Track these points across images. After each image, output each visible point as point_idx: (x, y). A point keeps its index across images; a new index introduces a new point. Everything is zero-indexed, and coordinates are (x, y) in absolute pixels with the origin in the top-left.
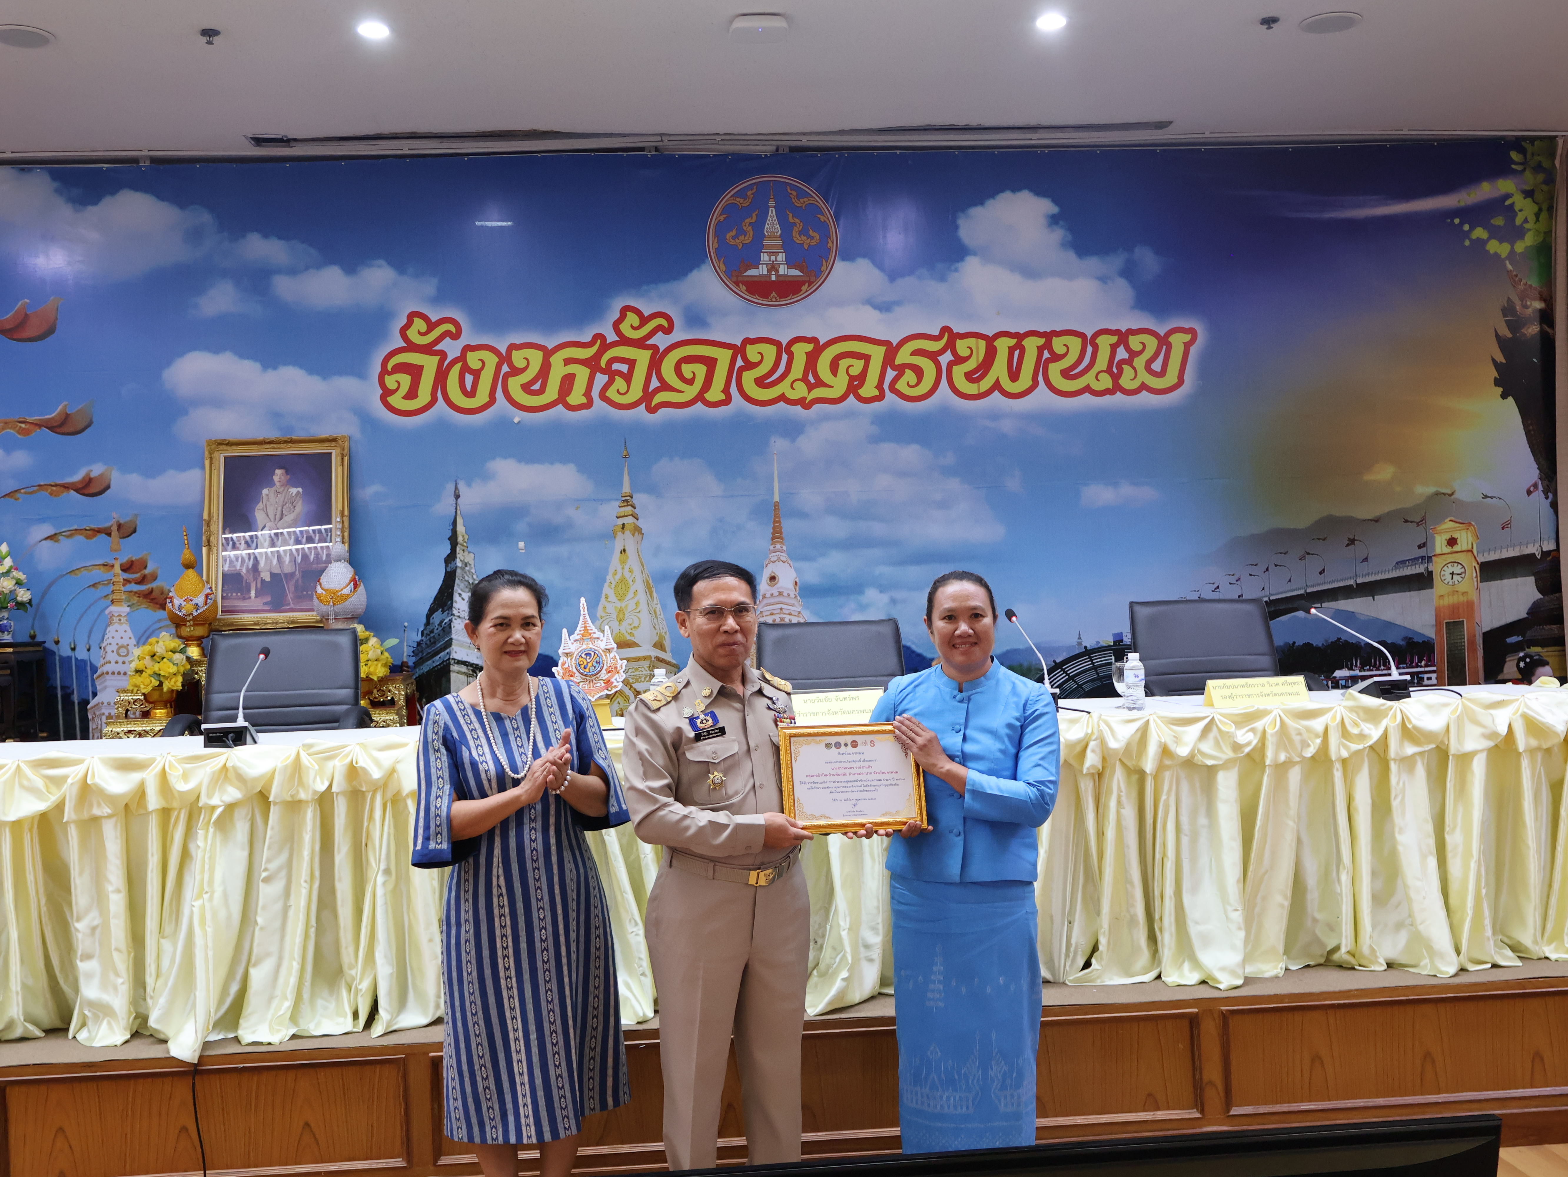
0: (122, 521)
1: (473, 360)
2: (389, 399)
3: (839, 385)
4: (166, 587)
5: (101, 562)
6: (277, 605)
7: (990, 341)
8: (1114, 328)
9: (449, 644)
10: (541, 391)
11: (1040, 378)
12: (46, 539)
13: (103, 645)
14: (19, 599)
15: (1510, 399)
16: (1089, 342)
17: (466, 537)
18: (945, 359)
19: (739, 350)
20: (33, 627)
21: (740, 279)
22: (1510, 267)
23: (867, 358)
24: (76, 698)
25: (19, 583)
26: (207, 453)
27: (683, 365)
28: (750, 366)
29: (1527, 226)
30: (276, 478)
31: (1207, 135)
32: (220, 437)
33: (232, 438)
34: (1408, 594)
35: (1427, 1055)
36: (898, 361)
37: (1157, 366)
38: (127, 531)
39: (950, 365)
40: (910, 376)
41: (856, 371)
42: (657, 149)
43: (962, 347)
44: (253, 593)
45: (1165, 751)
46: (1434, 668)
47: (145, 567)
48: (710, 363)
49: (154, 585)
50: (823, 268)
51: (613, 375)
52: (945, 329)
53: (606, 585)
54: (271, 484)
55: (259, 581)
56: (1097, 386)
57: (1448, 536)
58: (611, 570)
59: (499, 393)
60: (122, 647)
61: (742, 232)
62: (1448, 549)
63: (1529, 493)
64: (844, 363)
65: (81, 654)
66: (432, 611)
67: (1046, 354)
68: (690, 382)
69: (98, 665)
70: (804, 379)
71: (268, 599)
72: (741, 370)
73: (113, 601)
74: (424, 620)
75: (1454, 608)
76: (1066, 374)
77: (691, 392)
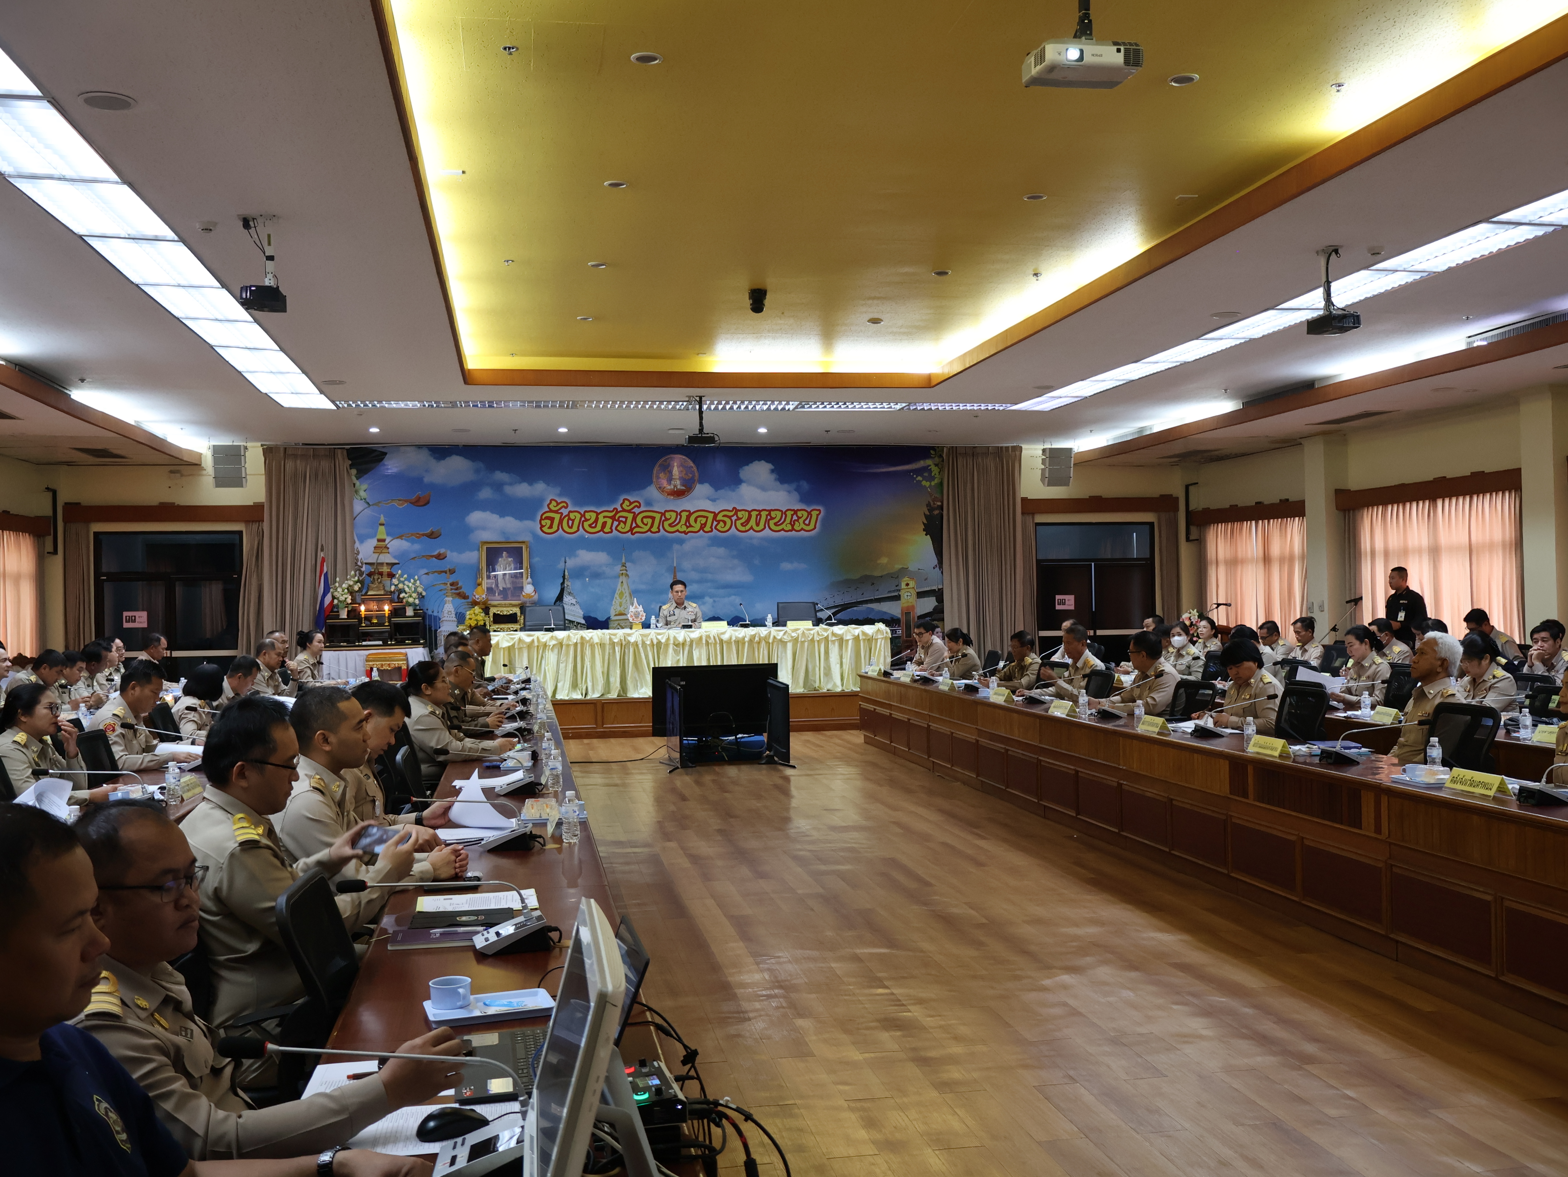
0: (450, 569)
1: (572, 516)
2: (543, 529)
3: (697, 527)
4: (465, 592)
6: (505, 599)
7: (750, 512)
8: (792, 509)
10: (595, 527)
11: (767, 525)
12: (425, 574)
15: (928, 536)
16: (784, 513)
17: (568, 576)
18: (734, 518)
19: (663, 514)
21: (664, 490)
22: (928, 490)
23: (707, 518)
24: (433, 629)
26: (480, 546)
27: (644, 519)
28: (667, 519)
29: (935, 476)
30: (504, 555)
32: (485, 540)
33: (489, 540)
34: (892, 602)
35: (833, 709)
36: (718, 519)
37: (807, 522)
38: (452, 572)
39: (736, 520)
40: (722, 524)
41: (703, 522)
42: (636, 445)
43: (740, 514)
44: (497, 594)
45: (774, 637)
46: (901, 628)
47: (459, 585)
48: (653, 518)
49: (461, 590)
50: (694, 487)
51: (620, 522)
52: (734, 508)
53: (616, 594)
54: (502, 557)
55: (499, 590)
56: (786, 529)
57: (906, 583)
58: (618, 589)
59: (581, 528)
60: (450, 611)
61: (665, 474)
62: (906, 587)
63: (934, 568)
64: (699, 519)
65: (435, 614)
66: (555, 602)
67: (769, 517)
68: (646, 525)
69: (442, 618)
70: (685, 524)
71: (502, 596)
72: (664, 521)
73: (447, 596)
75: (908, 608)
76: (776, 524)
77: (646, 528)
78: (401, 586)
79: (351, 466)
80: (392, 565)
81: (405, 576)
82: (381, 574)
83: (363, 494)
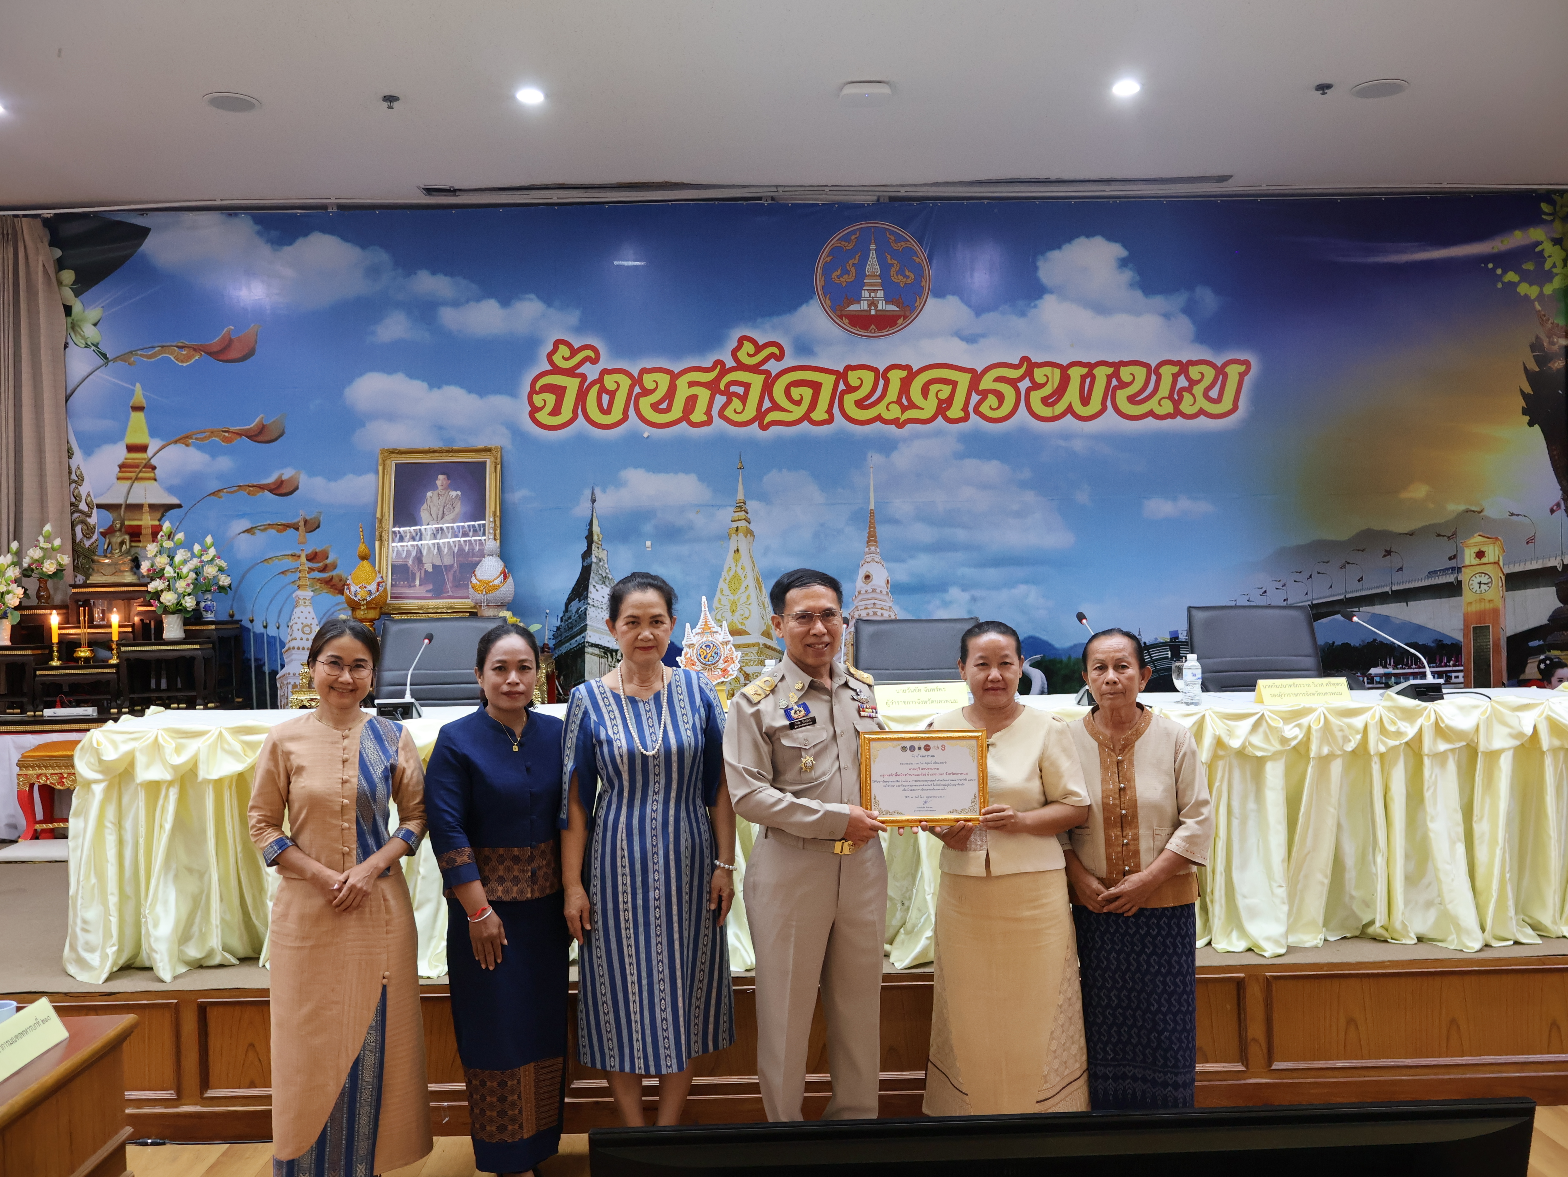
0: (308, 518)
1: (609, 382)
2: (536, 415)
3: (929, 407)
4: (344, 576)
5: (290, 553)
6: (438, 593)
7: (1064, 370)
8: (1175, 359)
9: (584, 629)
10: (668, 410)
11: (1109, 403)
12: (244, 532)
13: (290, 624)
14: (221, 583)
15: (1537, 427)
16: (1154, 371)
17: (601, 536)
18: (1024, 385)
19: (841, 376)
20: (232, 608)
21: (844, 313)
22: (1538, 307)
23: (954, 384)
24: (266, 669)
25: (221, 570)
26: (380, 460)
27: (792, 388)
28: (850, 389)
29: (1555, 270)
30: (439, 483)
31: (1264, 187)
33: (402, 447)
34: (1438, 600)
36: (982, 386)
37: (1214, 393)
38: (312, 526)
39: (1028, 391)
40: (992, 400)
41: (944, 395)
42: (773, 199)
43: (1039, 375)
44: (417, 582)
45: (1219, 743)
46: (1462, 668)
47: (327, 558)
48: (816, 387)
49: (334, 573)
50: (917, 304)
51: (730, 396)
52: (1025, 359)
53: (721, 580)
54: (434, 488)
55: (423, 572)
56: (1160, 411)
57: (1476, 550)
58: (726, 568)
59: (632, 412)
60: (308, 626)
61: (846, 272)
62: (1477, 561)
63: (1552, 511)
64: (933, 388)
65: (272, 631)
66: (570, 600)
68: (798, 403)
69: (286, 641)
70: (899, 402)
71: (431, 587)
72: (843, 393)
73: (299, 587)
74: (563, 608)
75: (1481, 615)
76: (1132, 399)
77: (798, 412)
78: (162, 560)
79: (61, 265)
80: (163, 509)
81: (180, 536)
82: (135, 534)
83: (90, 332)
